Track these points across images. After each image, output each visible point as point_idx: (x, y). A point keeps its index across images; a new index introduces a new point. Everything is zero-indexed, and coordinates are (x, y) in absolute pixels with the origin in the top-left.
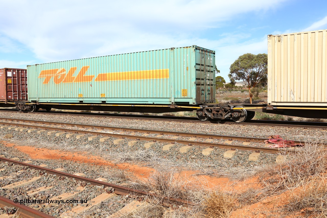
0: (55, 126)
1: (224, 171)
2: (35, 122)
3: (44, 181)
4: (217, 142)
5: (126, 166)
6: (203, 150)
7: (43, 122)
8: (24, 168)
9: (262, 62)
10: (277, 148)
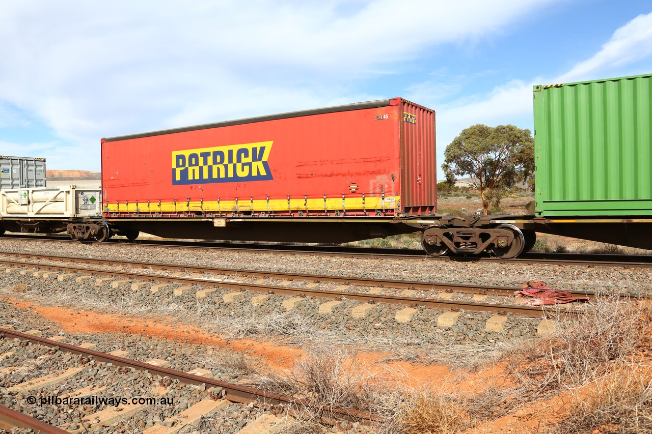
0: (110, 268)
1: (439, 353)
2: (73, 260)
3: (89, 377)
4: (423, 295)
5: (247, 345)
6: (398, 312)
7: (88, 261)
8: (50, 350)
9: (506, 141)
10: (539, 305)
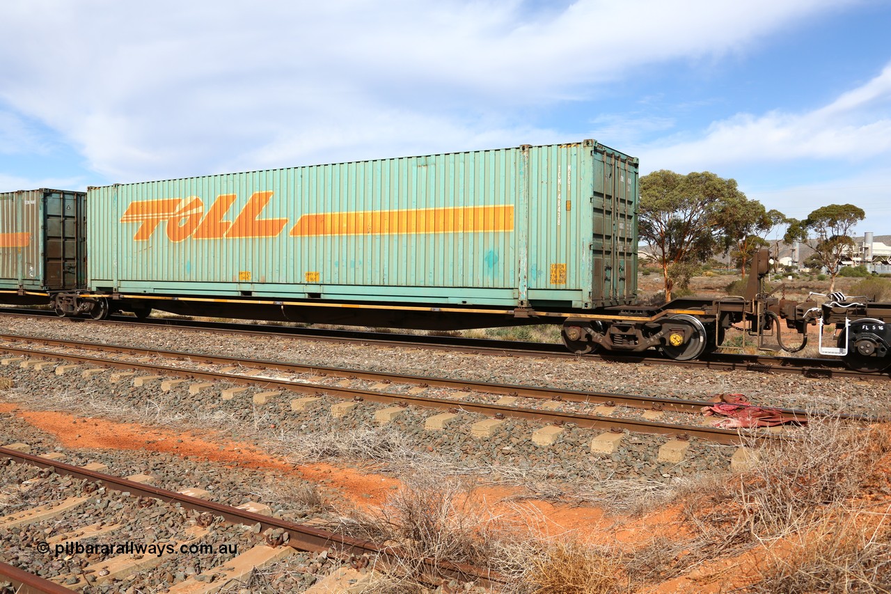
0: (131, 359)
1: (592, 491)
3: (96, 510)
4: (573, 408)
5: (322, 471)
6: (536, 431)
7: (100, 347)
8: (42, 472)
9: (701, 195)
10: (736, 428)
